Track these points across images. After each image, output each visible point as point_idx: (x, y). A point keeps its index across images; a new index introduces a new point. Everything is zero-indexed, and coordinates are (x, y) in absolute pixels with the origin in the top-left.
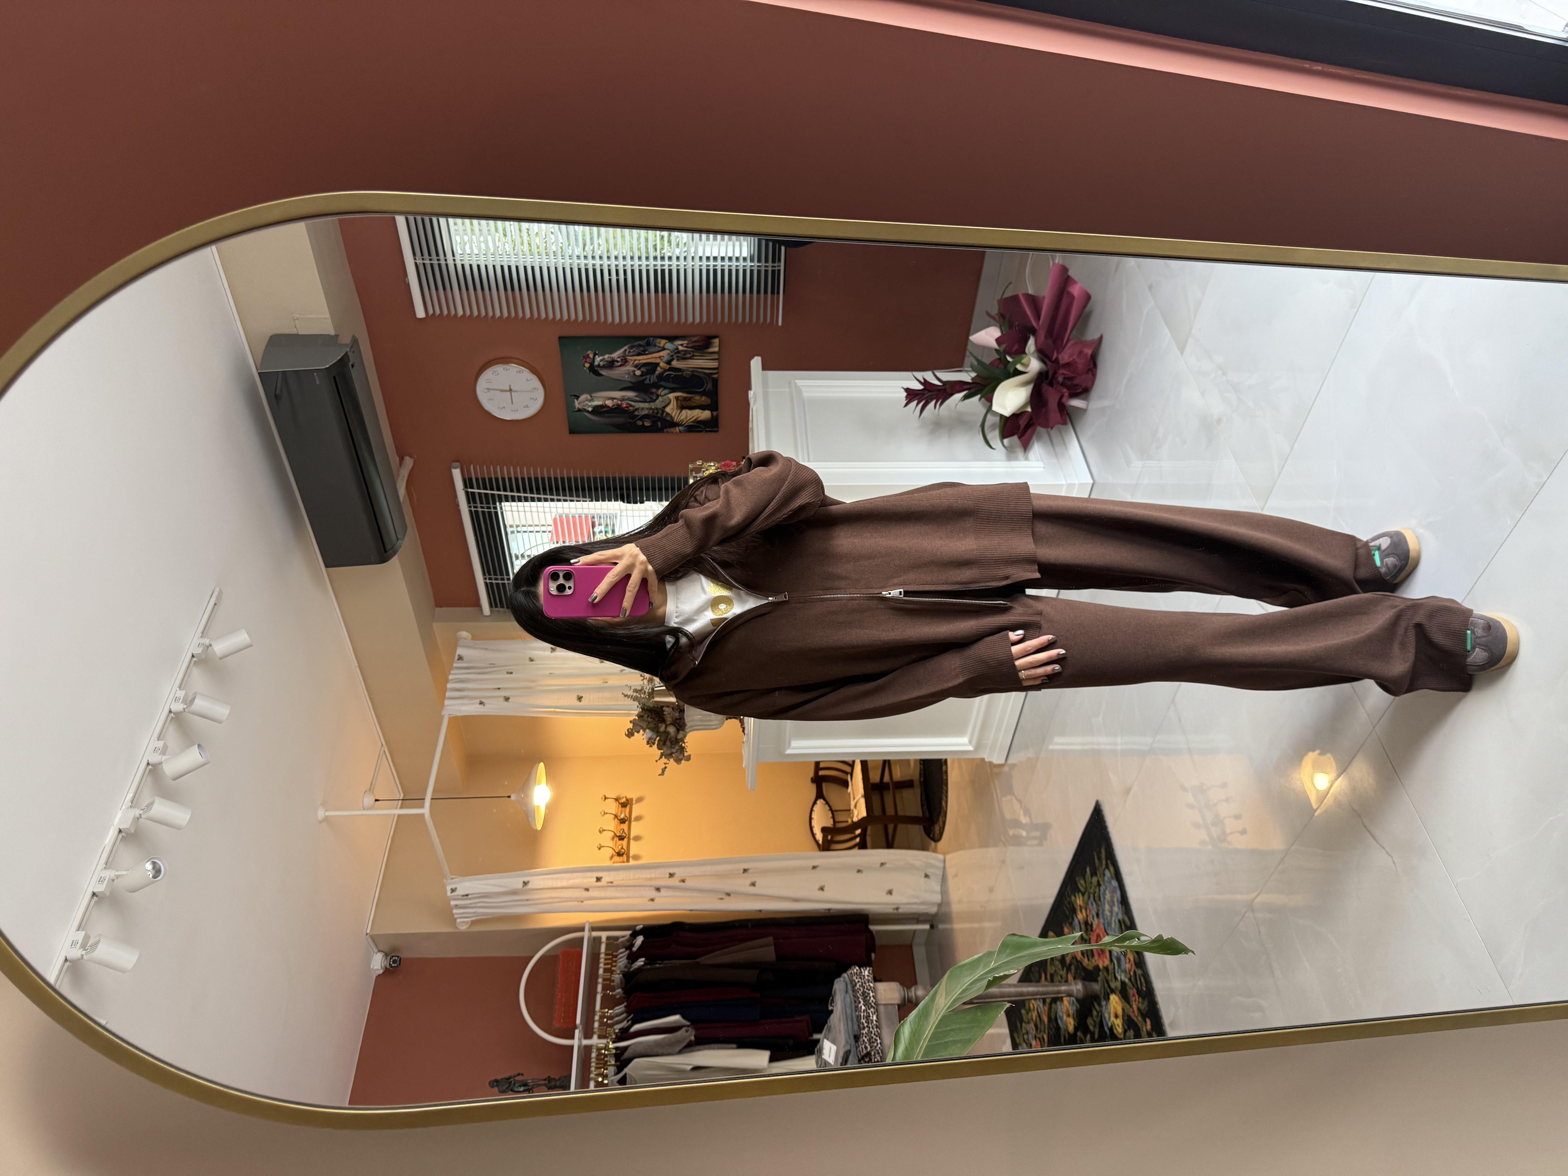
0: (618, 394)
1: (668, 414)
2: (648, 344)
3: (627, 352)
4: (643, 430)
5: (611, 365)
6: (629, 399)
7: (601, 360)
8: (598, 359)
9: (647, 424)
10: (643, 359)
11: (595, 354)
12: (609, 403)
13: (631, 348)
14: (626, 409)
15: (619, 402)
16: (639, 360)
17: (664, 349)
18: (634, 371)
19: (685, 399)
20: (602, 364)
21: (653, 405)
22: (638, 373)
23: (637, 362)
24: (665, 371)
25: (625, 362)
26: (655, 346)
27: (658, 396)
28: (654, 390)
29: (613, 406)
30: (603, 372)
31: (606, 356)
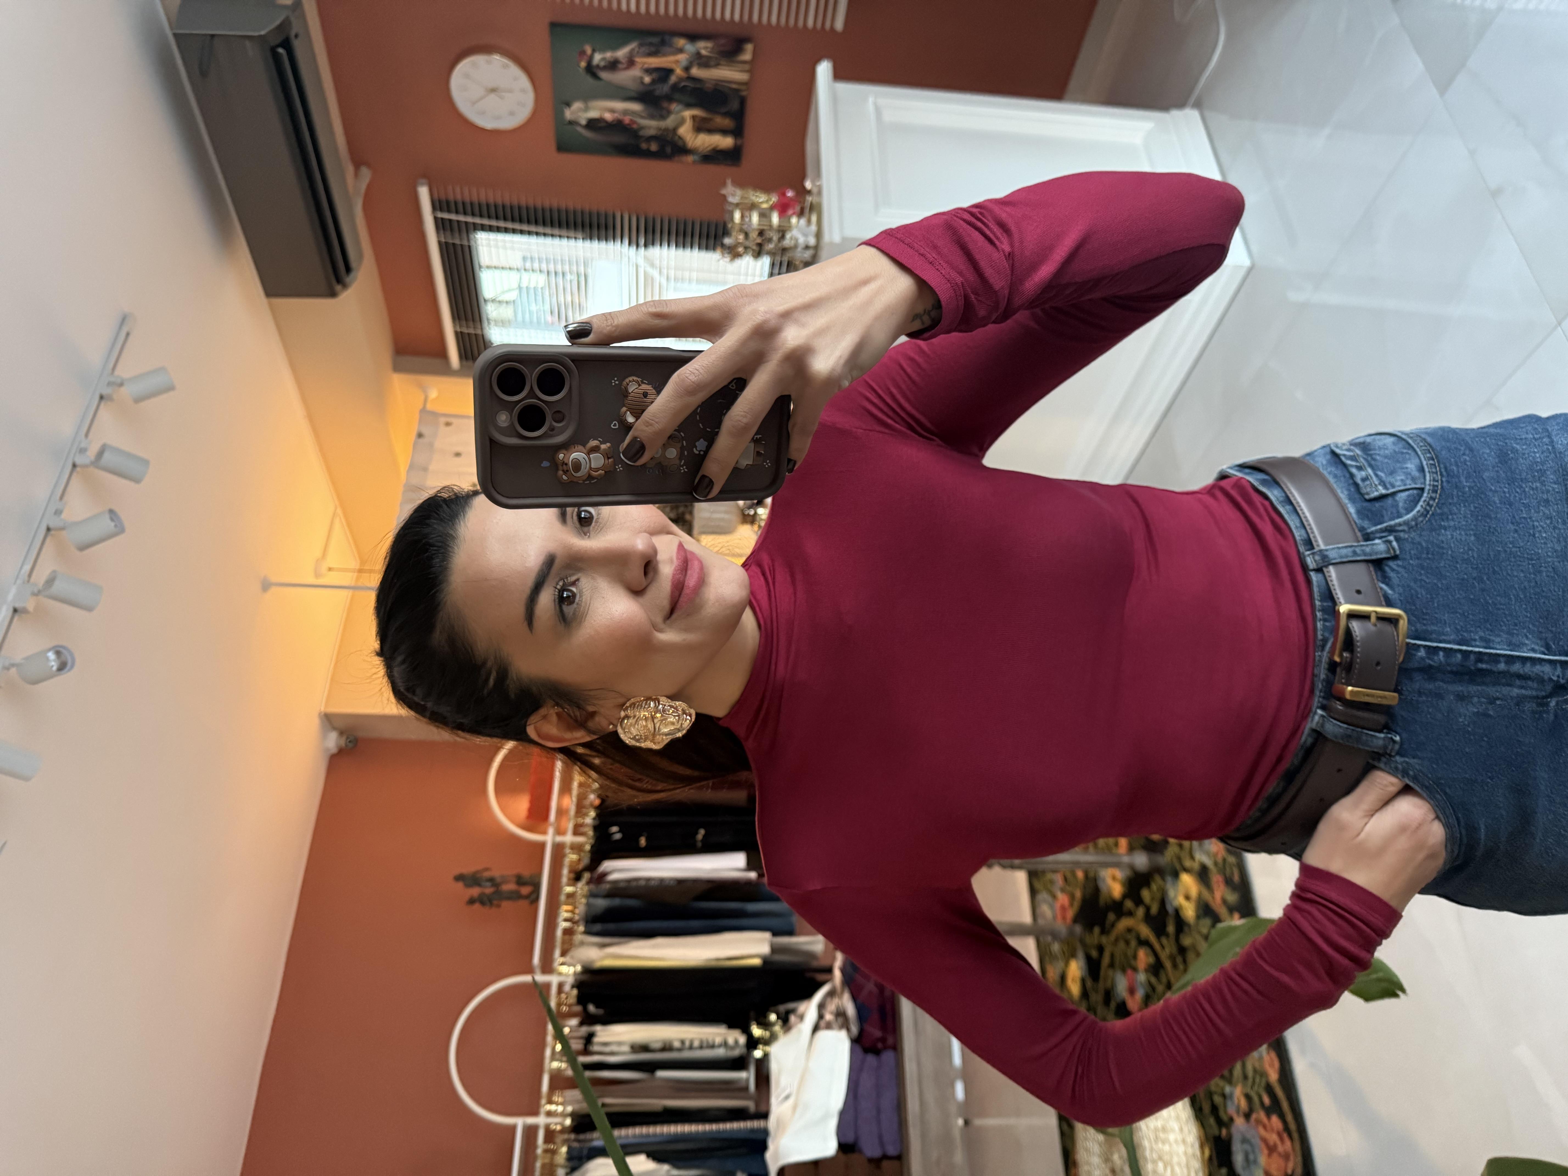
0: (620, 105)
1: (680, 138)
2: (663, 43)
3: (636, 51)
4: (648, 154)
5: (613, 65)
6: (633, 113)
7: (603, 59)
8: (597, 58)
9: (654, 147)
10: (655, 62)
11: (594, 51)
12: (608, 116)
13: (641, 45)
14: (628, 127)
15: (620, 117)
16: (651, 64)
17: (681, 51)
18: (641, 78)
19: (704, 120)
20: (602, 64)
21: (663, 124)
22: (647, 79)
23: (646, 66)
24: (681, 80)
25: (631, 63)
26: (671, 46)
27: (669, 112)
28: (665, 104)
29: (613, 121)
30: (604, 75)
31: (609, 55)
